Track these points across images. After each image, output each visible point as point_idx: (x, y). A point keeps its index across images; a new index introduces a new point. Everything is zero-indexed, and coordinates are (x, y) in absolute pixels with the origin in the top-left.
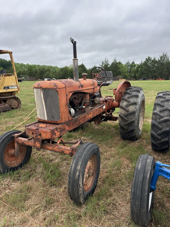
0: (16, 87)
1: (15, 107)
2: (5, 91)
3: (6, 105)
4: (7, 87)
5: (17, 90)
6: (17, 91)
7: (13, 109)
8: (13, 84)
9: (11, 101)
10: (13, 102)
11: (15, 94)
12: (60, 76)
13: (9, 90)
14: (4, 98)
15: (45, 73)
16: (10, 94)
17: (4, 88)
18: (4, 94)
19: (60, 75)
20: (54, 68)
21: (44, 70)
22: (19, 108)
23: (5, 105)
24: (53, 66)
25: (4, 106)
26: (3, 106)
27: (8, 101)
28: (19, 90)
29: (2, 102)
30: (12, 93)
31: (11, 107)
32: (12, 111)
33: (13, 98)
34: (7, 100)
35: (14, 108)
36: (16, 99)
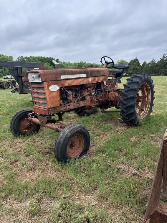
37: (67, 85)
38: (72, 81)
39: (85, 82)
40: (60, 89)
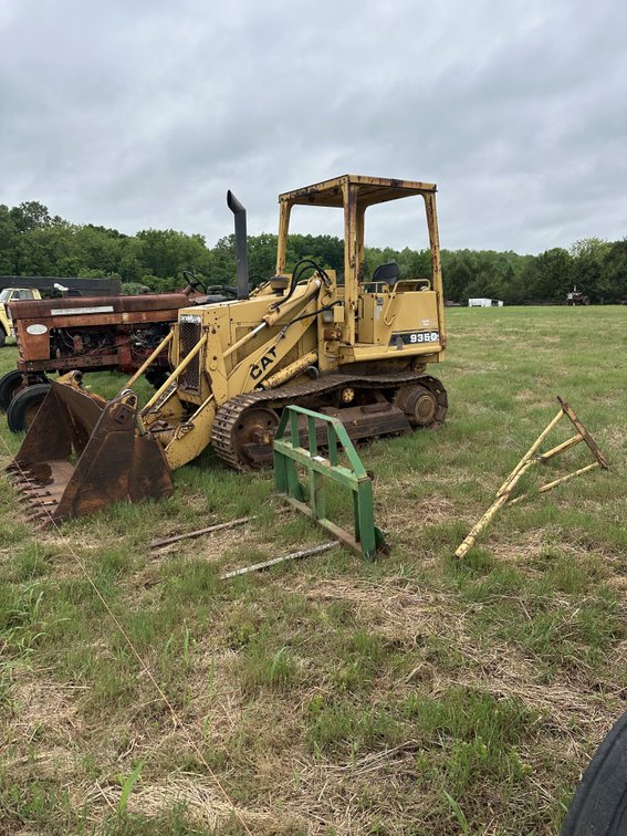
0: (435, 337)
1: (424, 420)
2: (393, 352)
3: (395, 410)
4: (401, 336)
5: (437, 347)
6: (437, 353)
7: (415, 426)
8: (426, 324)
9: (413, 393)
10: (421, 400)
11: (424, 364)
12: (530, 287)
13: (408, 350)
14: (391, 383)
15: (474, 279)
16: (405, 365)
17: (393, 340)
18: (387, 365)
19: (532, 282)
20: (503, 258)
21: (470, 267)
22: (436, 425)
23: (389, 409)
24: (499, 251)
25: (387, 413)
26: (381, 414)
27: (399, 393)
28: (443, 348)
29: (380, 397)
30: (413, 361)
31: (411, 418)
32: (412, 436)
33: (419, 382)
34: (398, 388)
35: (421, 426)
36: (432, 385)
37: (65, 326)
38: (79, 318)
39: (113, 320)
40: (51, 332)
